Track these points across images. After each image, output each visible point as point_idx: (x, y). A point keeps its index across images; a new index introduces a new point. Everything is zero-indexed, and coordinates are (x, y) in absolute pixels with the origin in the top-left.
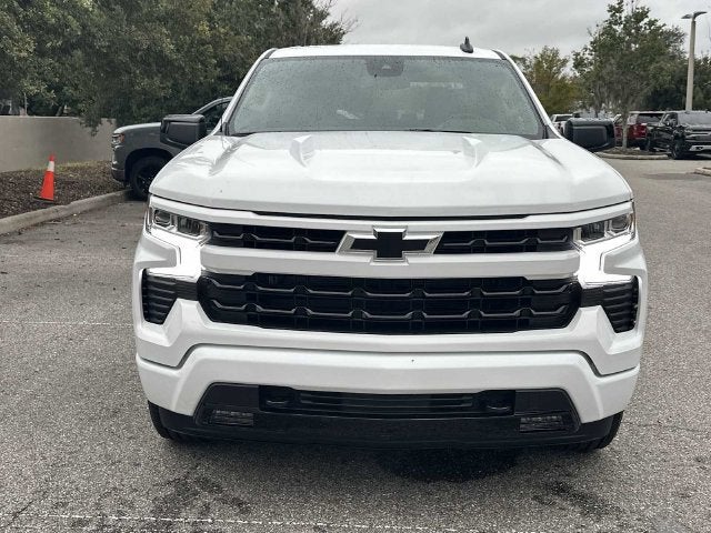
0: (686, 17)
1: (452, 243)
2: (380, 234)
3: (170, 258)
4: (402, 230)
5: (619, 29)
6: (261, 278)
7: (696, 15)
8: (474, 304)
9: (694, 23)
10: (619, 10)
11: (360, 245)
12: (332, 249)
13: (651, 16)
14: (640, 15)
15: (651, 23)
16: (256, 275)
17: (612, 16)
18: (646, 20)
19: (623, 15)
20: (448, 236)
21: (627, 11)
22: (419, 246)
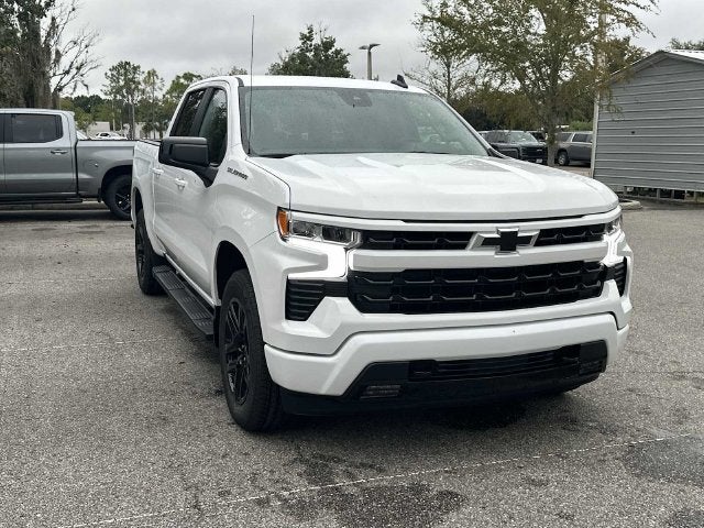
0: (363, 48)
1: (547, 237)
2: (503, 233)
3: (322, 262)
4: (516, 230)
5: (310, 55)
6: (410, 274)
7: (371, 46)
8: (550, 283)
9: (370, 53)
10: (309, 38)
11: (488, 242)
12: (463, 247)
13: (337, 46)
14: (328, 44)
15: (338, 52)
16: (407, 271)
17: (303, 43)
18: (333, 49)
19: (314, 42)
20: (544, 233)
21: (317, 40)
22: (526, 241)
